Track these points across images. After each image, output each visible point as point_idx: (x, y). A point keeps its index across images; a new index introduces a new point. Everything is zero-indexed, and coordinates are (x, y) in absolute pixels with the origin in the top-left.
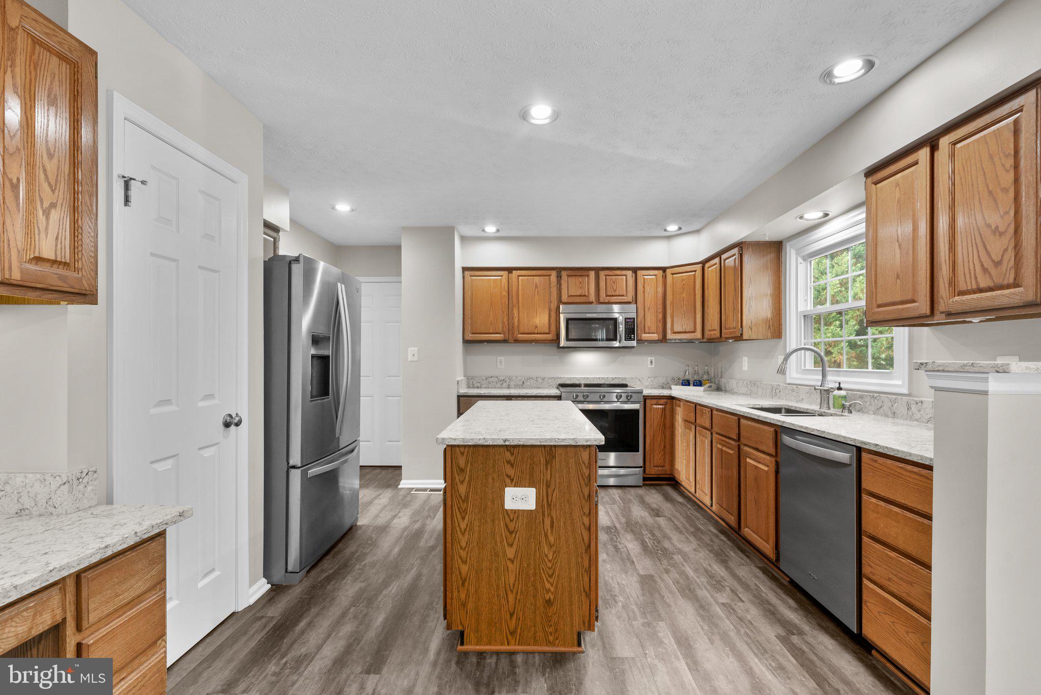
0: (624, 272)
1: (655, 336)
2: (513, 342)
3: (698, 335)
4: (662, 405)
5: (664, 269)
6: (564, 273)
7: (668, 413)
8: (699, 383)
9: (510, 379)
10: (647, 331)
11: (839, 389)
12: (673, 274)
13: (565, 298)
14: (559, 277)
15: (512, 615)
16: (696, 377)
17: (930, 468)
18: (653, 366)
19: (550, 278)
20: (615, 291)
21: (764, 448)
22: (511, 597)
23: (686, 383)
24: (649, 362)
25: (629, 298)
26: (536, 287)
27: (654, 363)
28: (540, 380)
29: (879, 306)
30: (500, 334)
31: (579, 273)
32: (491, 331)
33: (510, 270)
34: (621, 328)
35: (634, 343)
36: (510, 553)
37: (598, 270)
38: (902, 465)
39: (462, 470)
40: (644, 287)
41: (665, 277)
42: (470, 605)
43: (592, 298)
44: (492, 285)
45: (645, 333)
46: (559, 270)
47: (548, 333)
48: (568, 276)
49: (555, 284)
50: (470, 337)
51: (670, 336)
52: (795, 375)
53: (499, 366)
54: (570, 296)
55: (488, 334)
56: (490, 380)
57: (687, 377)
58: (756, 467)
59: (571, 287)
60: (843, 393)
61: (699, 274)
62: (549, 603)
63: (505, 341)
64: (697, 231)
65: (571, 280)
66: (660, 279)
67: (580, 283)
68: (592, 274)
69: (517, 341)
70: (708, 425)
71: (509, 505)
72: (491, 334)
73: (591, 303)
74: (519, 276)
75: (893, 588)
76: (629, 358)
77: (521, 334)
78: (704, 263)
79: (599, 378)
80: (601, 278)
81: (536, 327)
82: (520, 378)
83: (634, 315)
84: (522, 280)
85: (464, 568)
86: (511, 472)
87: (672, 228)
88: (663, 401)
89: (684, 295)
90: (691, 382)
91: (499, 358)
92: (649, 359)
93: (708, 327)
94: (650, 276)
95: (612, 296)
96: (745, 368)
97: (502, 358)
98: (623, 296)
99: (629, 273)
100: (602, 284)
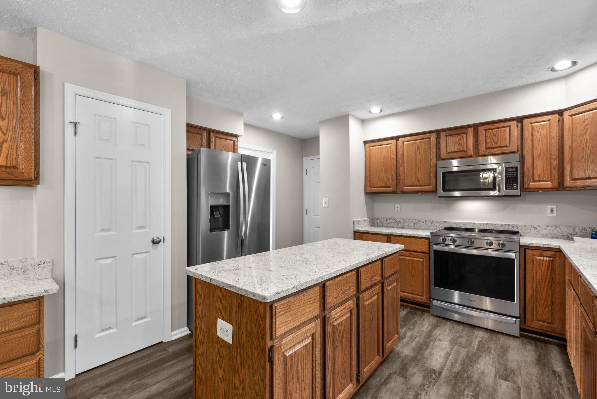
0: (507, 124)
1: (548, 184)
2: (400, 193)
5: (560, 113)
6: (443, 135)
9: (404, 220)
10: (536, 178)
12: (572, 115)
13: (444, 155)
14: (438, 138)
18: (555, 214)
19: (430, 141)
20: (496, 143)
24: (549, 211)
25: (513, 148)
26: (418, 148)
27: (555, 211)
28: (428, 223)
30: (390, 187)
31: (458, 132)
32: (383, 185)
33: (397, 138)
34: (501, 178)
35: (517, 192)
37: (476, 127)
40: (532, 135)
41: (561, 122)
43: (471, 152)
44: (384, 151)
45: (534, 181)
46: (438, 132)
47: (429, 186)
48: (447, 136)
49: (435, 144)
50: (369, 189)
51: (570, 182)
53: (396, 211)
54: (449, 153)
55: (382, 187)
56: (389, 221)
59: (449, 145)
63: (394, 193)
65: (450, 138)
66: (555, 122)
67: (459, 140)
68: (471, 131)
69: (403, 192)
72: (384, 187)
73: (471, 157)
74: (404, 142)
77: (406, 186)
79: (486, 224)
80: (480, 133)
81: (418, 181)
82: (412, 221)
86: (220, 306)
87: (564, 66)
88: (549, 253)
91: (396, 205)
92: (549, 207)
94: (542, 123)
95: (493, 148)
97: (399, 205)
98: (506, 146)
99: (514, 124)
100: (482, 138)
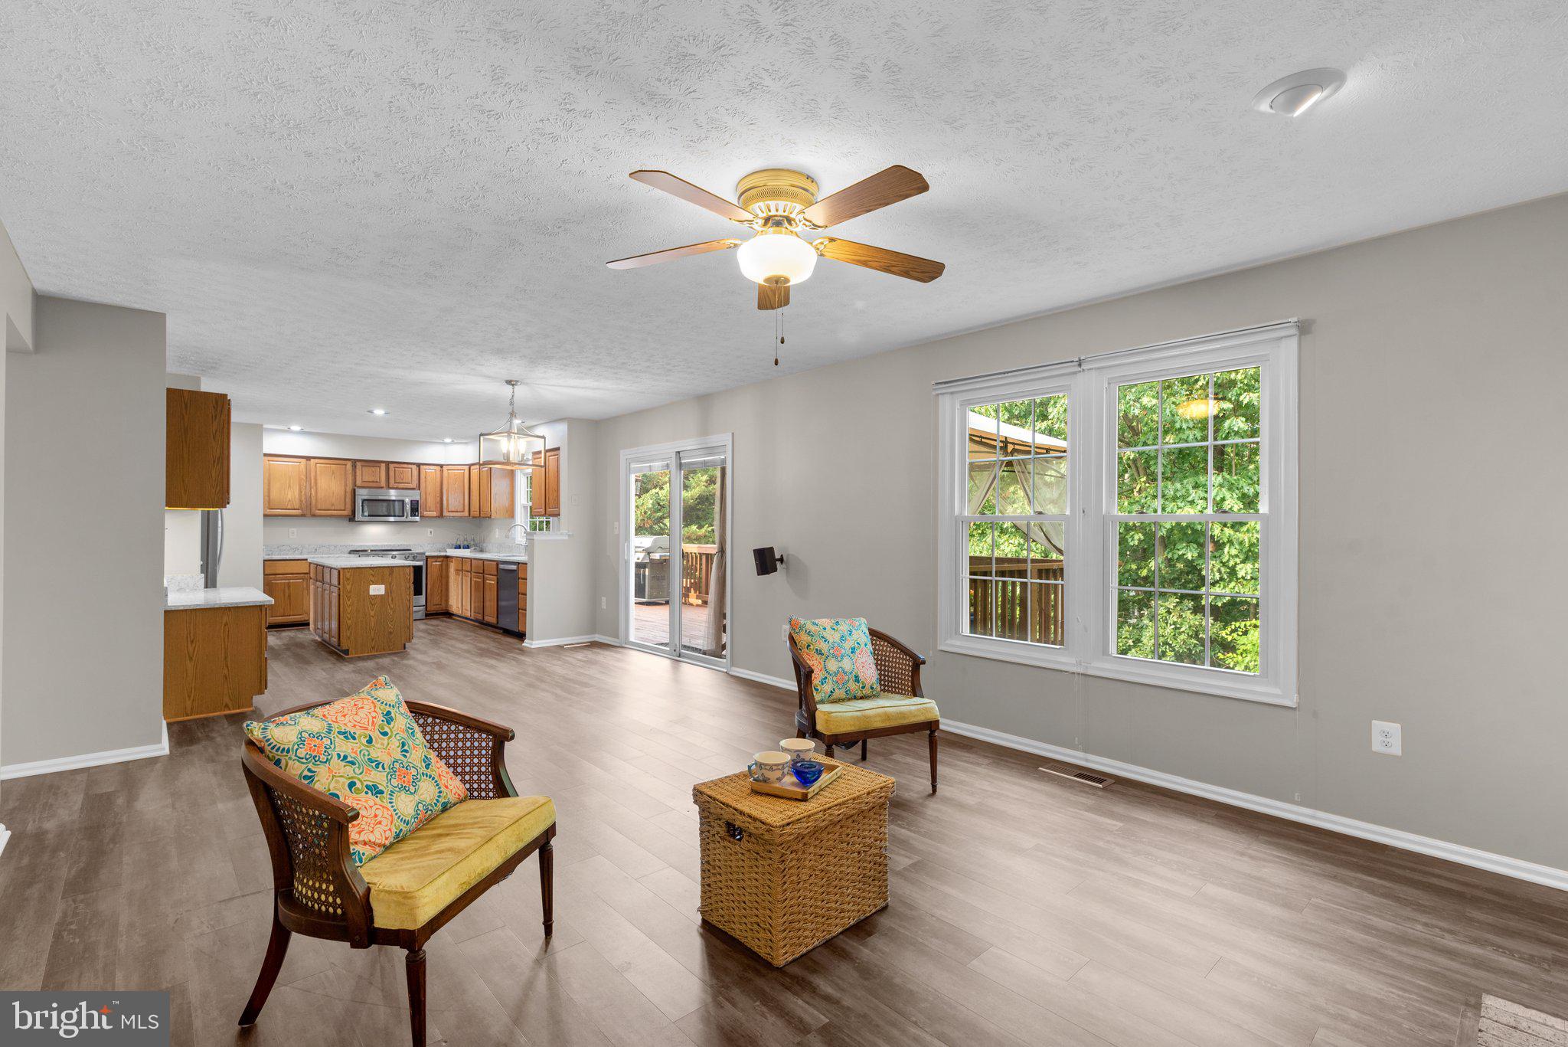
0: (410, 466)
1: (434, 514)
2: (309, 517)
3: (467, 514)
4: (440, 562)
5: (441, 466)
6: (359, 464)
7: (444, 567)
8: (468, 547)
9: (303, 547)
10: (428, 509)
12: (448, 470)
13: (359, 483)
14: (354, 467)
15: (373, 640)
16: (466, 543)
17: (526, 564)
18: (433, 535)
19: (346, 467)
20: (402, 480)
21: (492, 573)
22: (373, 633)
23: (459, 547)
24: (429, 533)
25: (414, 484)
26: (333, 473)
27: (433, 533)
28: (332, 548)
29: (535, 509)
30: (299, 510)
31: (372, 464)
32: (289, 507)
33: (308, 458)
34: (408, 507)
35: (417, 519)
36: (372, 613)
37: (388, 463)
39: (348, 579)
40: (425, 478)
41: (442, 471)
42: (352, 638)
43: (383, 483)
44: (289, 469)
45: (426, 511)
46: (354, 462)
47: (344, 510)
48: (362, 466)
49: (351, 471)
50: (269, 512)
51: (445, 513)
52: (520, 539)
53: (290, 536)
54: (364, 481)
56: (282, 548)
57: (458, 543)
58: (490, 583)
59: (364, 475)
61: (467, 472)
62: (391, 633)
63: (303, 515)
64: (466, 443)
65: (366, 469)
66: (438, 473)
67: (373, 472)
68: (383, 466)
69: (314, 515)
70: (469, 569)
71: (372, 593)
72: (290, 509)
73: (382, 488)
74: (317, 464)
76: (412, 529)
77: (319, 510)
78: (470, 466)
80: (390, 469)
81: (333, 505)
83: (418, 498)
84: (320, 467)
85: (349, 622)
86: (373, 579)
87: (448, 440)
88: (440, 560)
89: (456, 486)
90: (462, 547)
91: (290, 530)
92: (429, 530)
93: (472, 509)
94: (430, 470)
95: (400, 483)
96: (497, 536)
97: (295, 530)
98: (409, 483)
99: (414, 467)
100: (392, 473)
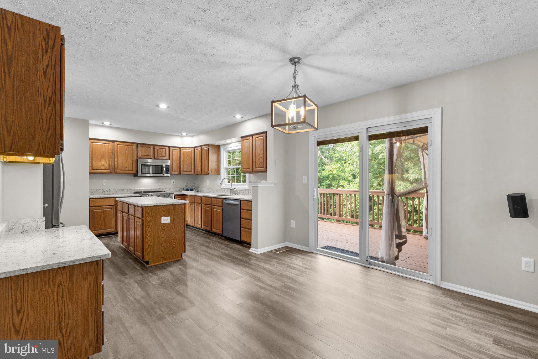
0: (165, 147)
1: (176, 173)
2: (114, 174)
3: (192, 172)
4: (181, 198)
5: (180, 148)
6: (139, 146)
8: (192, 190)
9: (110, 190)
10: (173, 170)
11: (235, 189)
12: (183, 150)
13: (140, 156)
14: (137, 147)
15: (163, 253)
16: (190, 188)
18: (174, 184)
19: (133, 147)
20: (161, 154)
21: (219, 205)
22: (163, 248)
23: (187, 190)
24: (173, 182)
25: (167, 157)
26: (126, 150)
27: (174, 182)
28: (125, 191)
29: (243, 169)
30: (108, 170)
31: (146, 146)
32: (103, 168)
33: (113, 142)
34: (164, 169)
35: (169, 175)
36: (163, 235)
37: (154, 146)
38: (247, 202)
39: (148, 214)
40: (172, 154)
41: (180, 151)
42: (151, 253)
43: (152, 156)
44: (104, 147)
45: (173, 171)
46: (137, 144)
47: (132, 170)
48: (141, 147)
49: (135, 149)
50: (92, 171)
51: (182, 172)
52: (223, 185)
53: (103, 184)
54: (142, 155)
55: (101, 170)
56: (99, 191)
57: (187, 187)
58: (217, 211)
59: (142, 151)
60: (235, 190)
61: (193, 151)
62: (174, 247)
63: (110, 173)
64: (192, 136)
65: (143, 148)
66: (178, 151)
67: (147, 150)
68: (152, 147)
69: (116, 173)
70: (200, 202)
72: (103, 170)
73: (152, 158)
74: (118, 145)
75: (246, 227)
76: (165, 181)
77: (119, 170)
78: (195, 148)
79: (153, 189)
80: (155, 149)
81: (126, 167)
82: (115, 190)
83: (169, 164)
84: (119, 147)
85: (149, 242)
86: (163, 213)
87: (184, 134)
88: (181, 196)
89: (187, 158)
90: (189, 189)
91: (104, 181)
92: (173, 181)
93: (196, 170)
94: (175, 150)
95: (160, 156)
96: (208, 184)
97: (105, 181)
98: (164, 156)
99: (167, 148)
100: (156, 151)
